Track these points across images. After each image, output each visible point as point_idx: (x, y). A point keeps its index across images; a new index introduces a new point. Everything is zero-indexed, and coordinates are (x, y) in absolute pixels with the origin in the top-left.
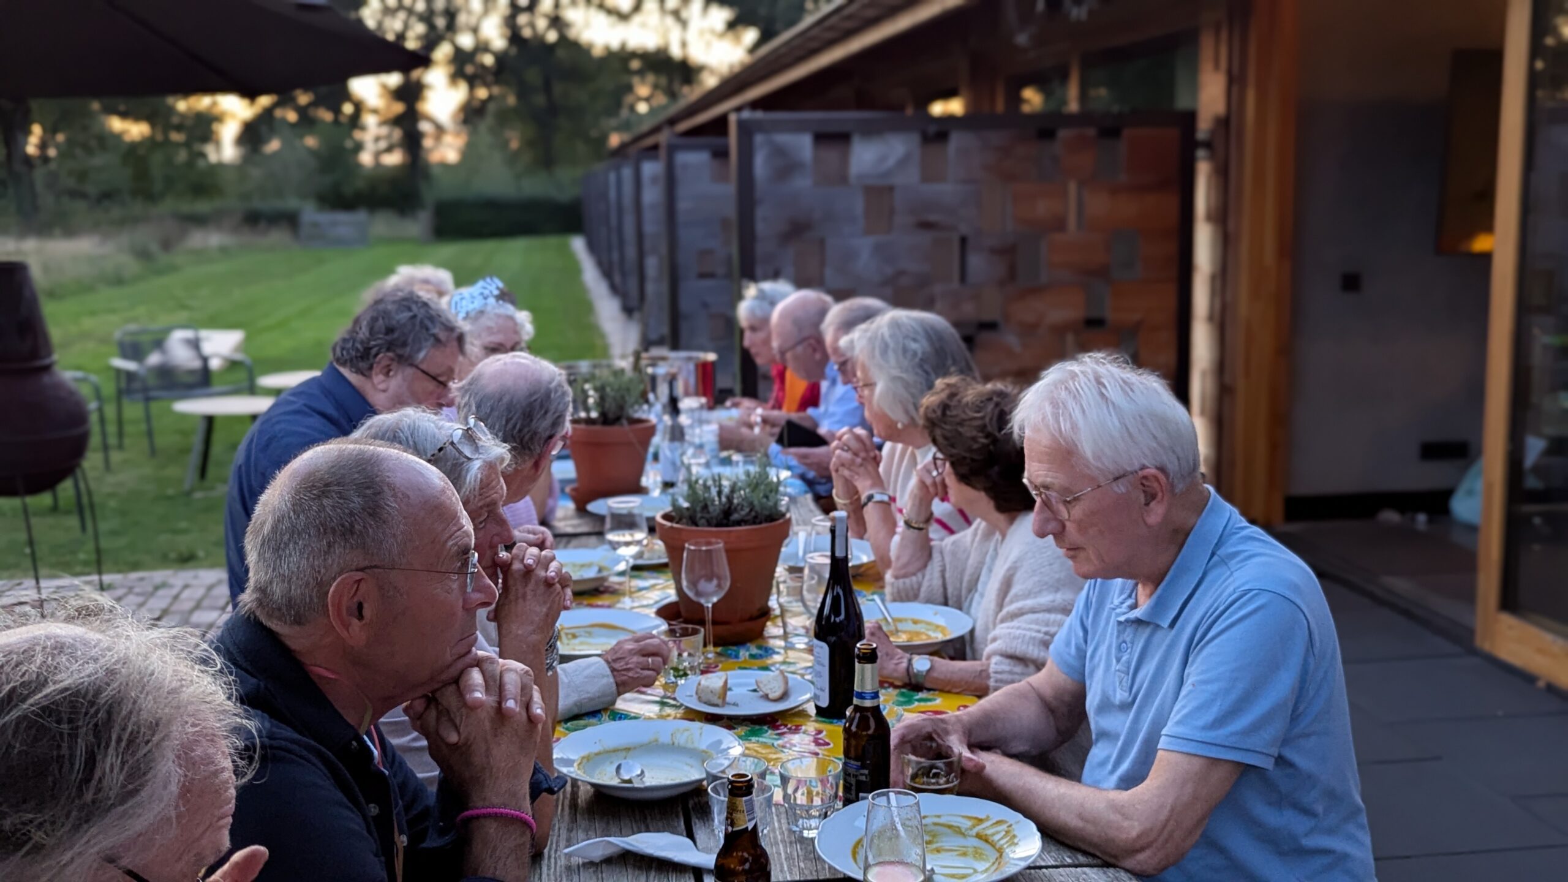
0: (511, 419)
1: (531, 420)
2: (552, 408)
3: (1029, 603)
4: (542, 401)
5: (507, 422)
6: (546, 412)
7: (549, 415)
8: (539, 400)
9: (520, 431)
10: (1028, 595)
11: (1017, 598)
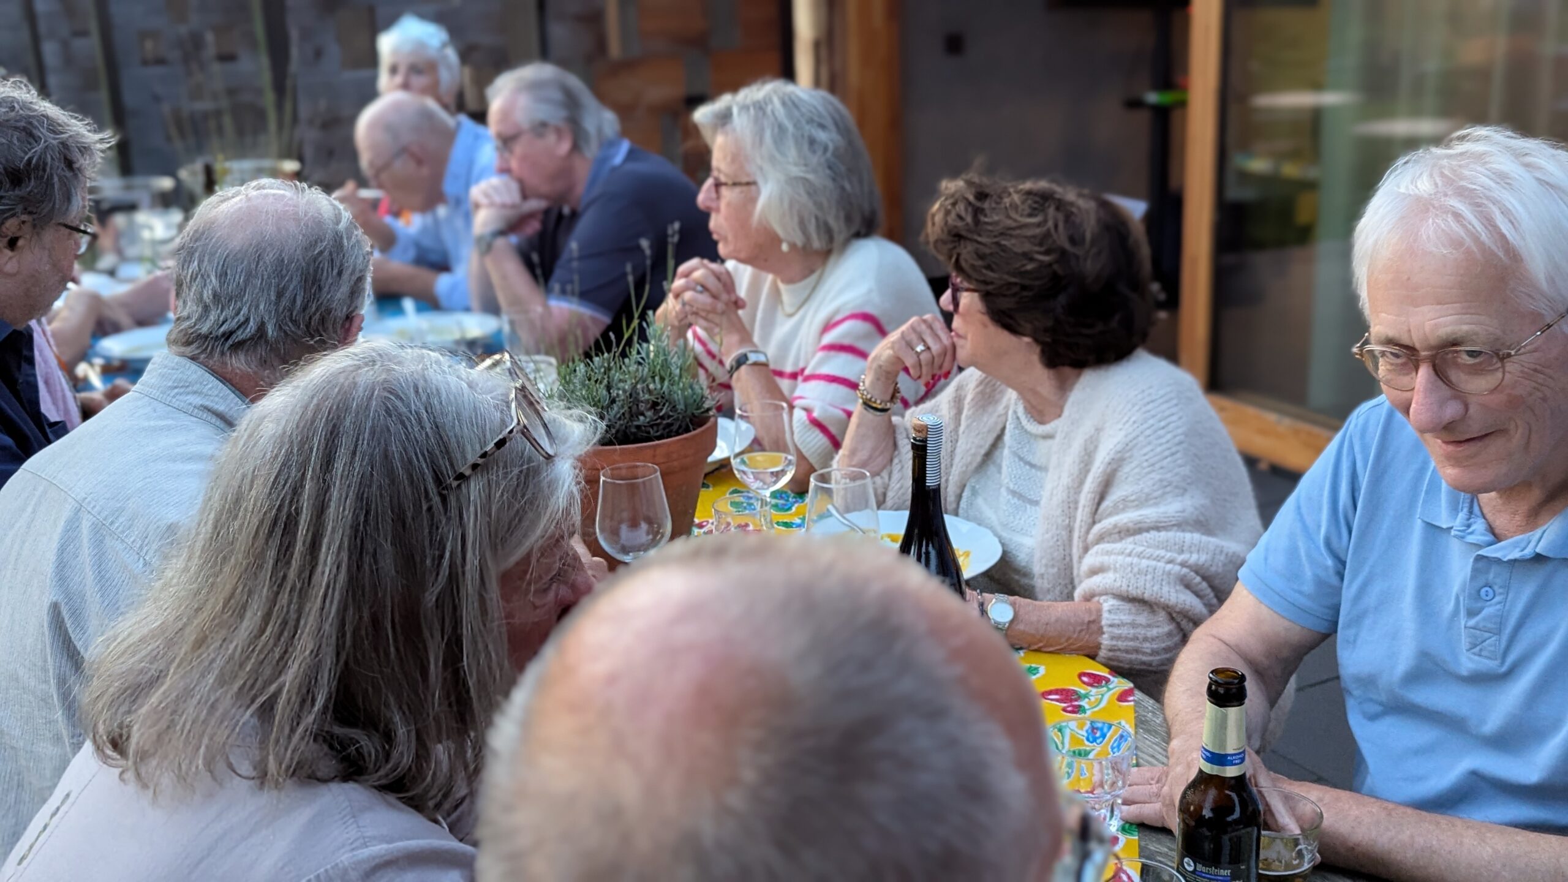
0: (285, 288)
1: (320, 288)
2: (349, 263)
3: (1150, 513)
4: (331, 254)
5: (280, 295)
6: (340, 273)
7: (346, 276)
8: (326, 253)
9: (305, 308)
10: (1143, 501)
11: (1125, 504)
